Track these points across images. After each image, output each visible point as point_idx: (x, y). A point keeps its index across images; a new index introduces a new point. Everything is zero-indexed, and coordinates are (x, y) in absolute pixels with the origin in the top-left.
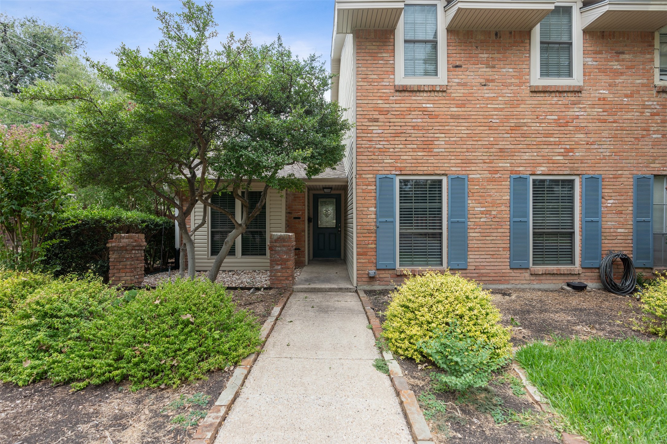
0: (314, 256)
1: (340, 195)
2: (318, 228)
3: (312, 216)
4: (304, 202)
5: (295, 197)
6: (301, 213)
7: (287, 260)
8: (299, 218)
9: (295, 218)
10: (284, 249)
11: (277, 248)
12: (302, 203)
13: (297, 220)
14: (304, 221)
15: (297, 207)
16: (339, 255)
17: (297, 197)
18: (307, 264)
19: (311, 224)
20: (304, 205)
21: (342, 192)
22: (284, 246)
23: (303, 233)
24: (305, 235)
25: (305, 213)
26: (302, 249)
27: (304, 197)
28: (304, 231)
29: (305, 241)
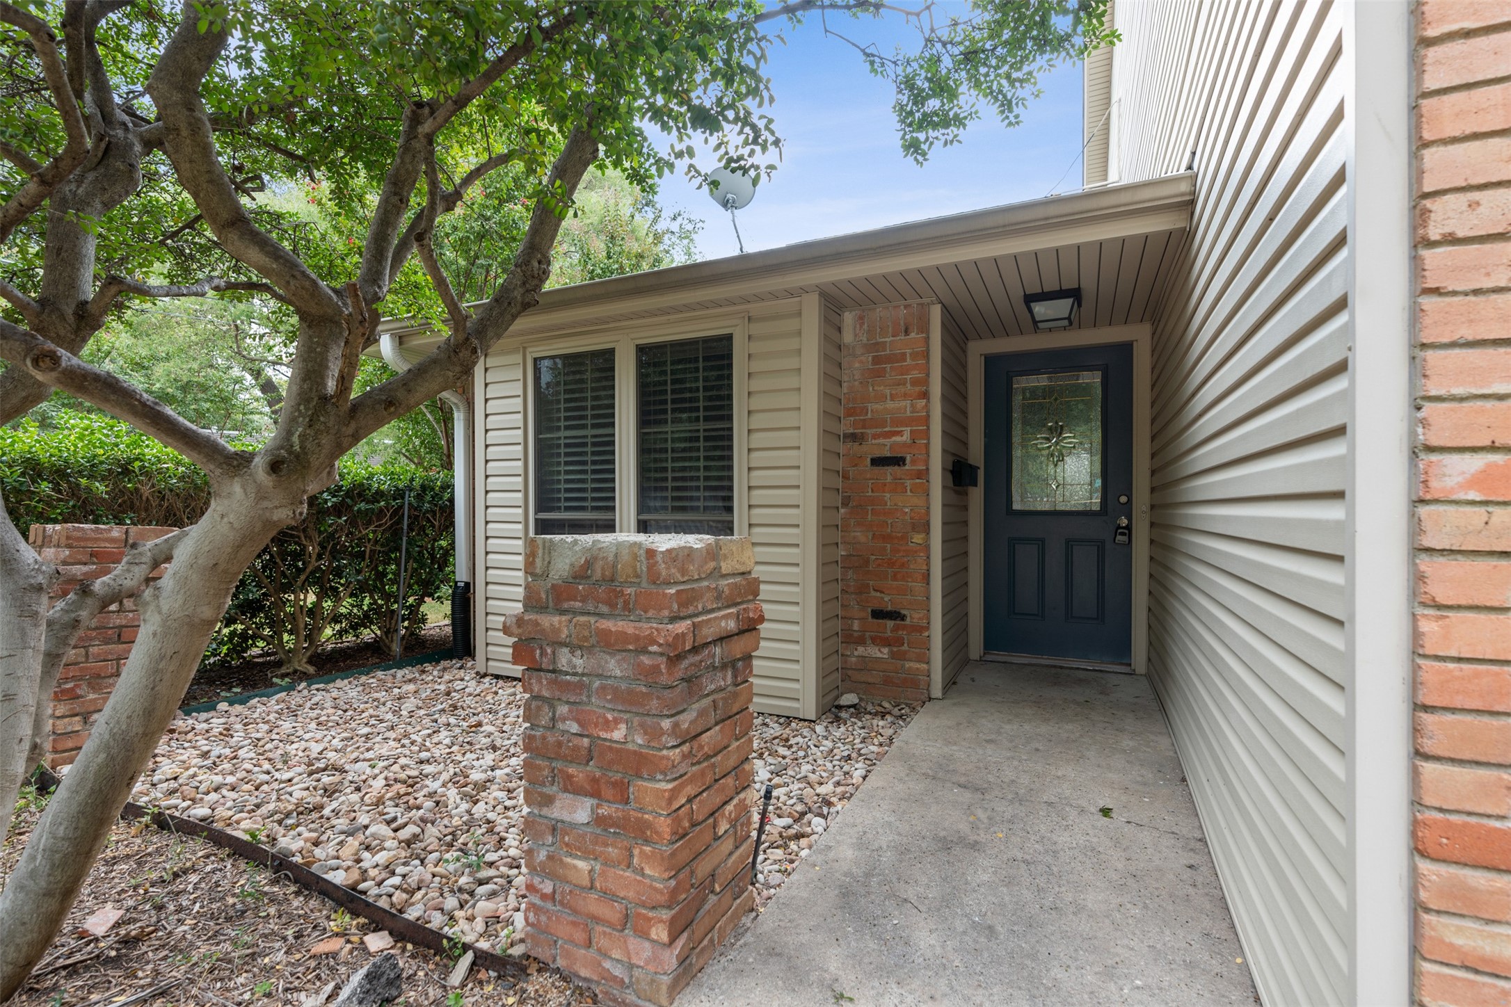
0: (991, 642)
1: (1125, 351)
2: (1011, 512)
3: (976, 454)
4: (925, 381)
5: (876, 360)
6: (906, 437)
7: (640, 764)
8: (898, 461)
9: (878, 462)
10: (614, 666)
11: (564, 659)
12: (915, 382)
13: (889, 472)
14: (924, 474)
15: (890, 405)
16: (1121, 648)
17: (890, 359)
18: (937, 691)
19: (976, 495)
20: (925, 395)
21: (1139, 335)
22: (608, 643)
23: (918, 538)
24: (927, 548)
25: (927, 434)
26: (913, 617)
27: (926, 355)
28: (926, 528)
29: (927, 577)
